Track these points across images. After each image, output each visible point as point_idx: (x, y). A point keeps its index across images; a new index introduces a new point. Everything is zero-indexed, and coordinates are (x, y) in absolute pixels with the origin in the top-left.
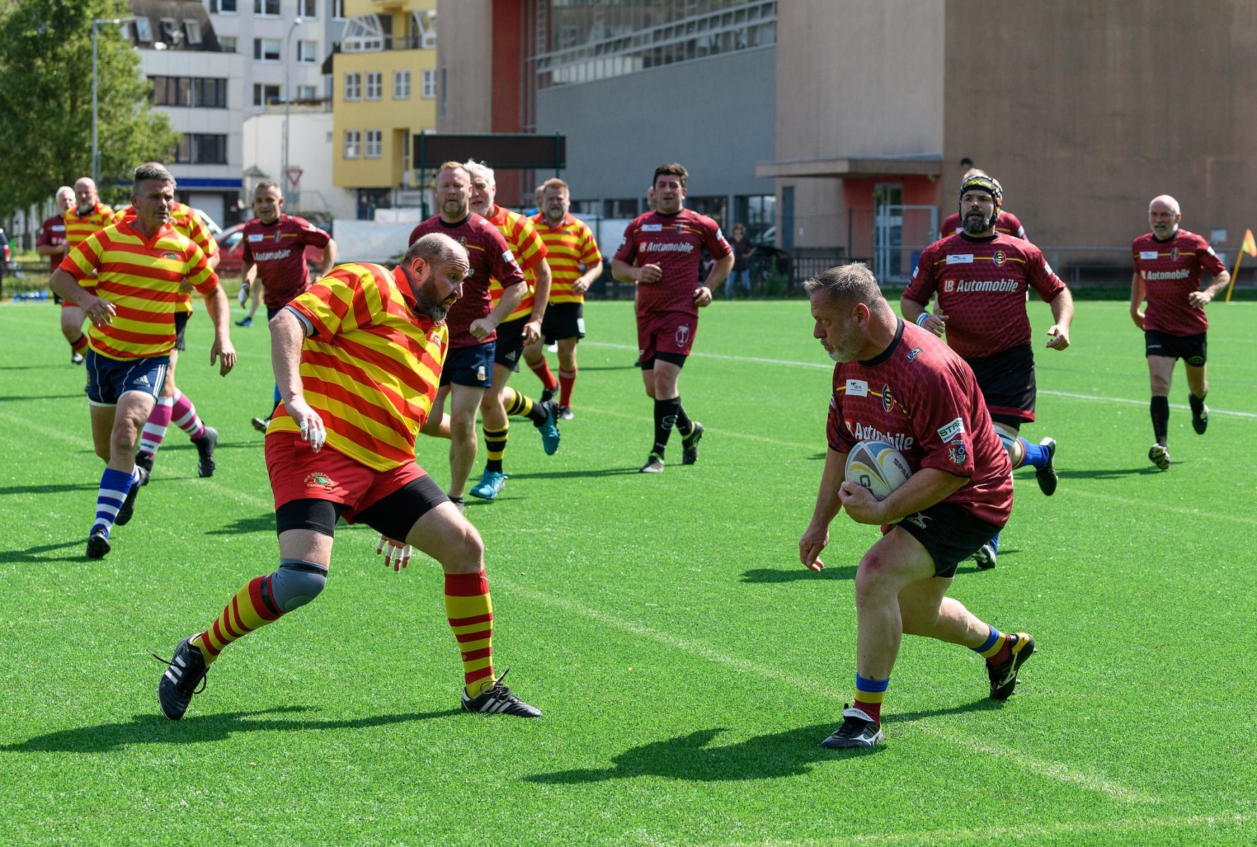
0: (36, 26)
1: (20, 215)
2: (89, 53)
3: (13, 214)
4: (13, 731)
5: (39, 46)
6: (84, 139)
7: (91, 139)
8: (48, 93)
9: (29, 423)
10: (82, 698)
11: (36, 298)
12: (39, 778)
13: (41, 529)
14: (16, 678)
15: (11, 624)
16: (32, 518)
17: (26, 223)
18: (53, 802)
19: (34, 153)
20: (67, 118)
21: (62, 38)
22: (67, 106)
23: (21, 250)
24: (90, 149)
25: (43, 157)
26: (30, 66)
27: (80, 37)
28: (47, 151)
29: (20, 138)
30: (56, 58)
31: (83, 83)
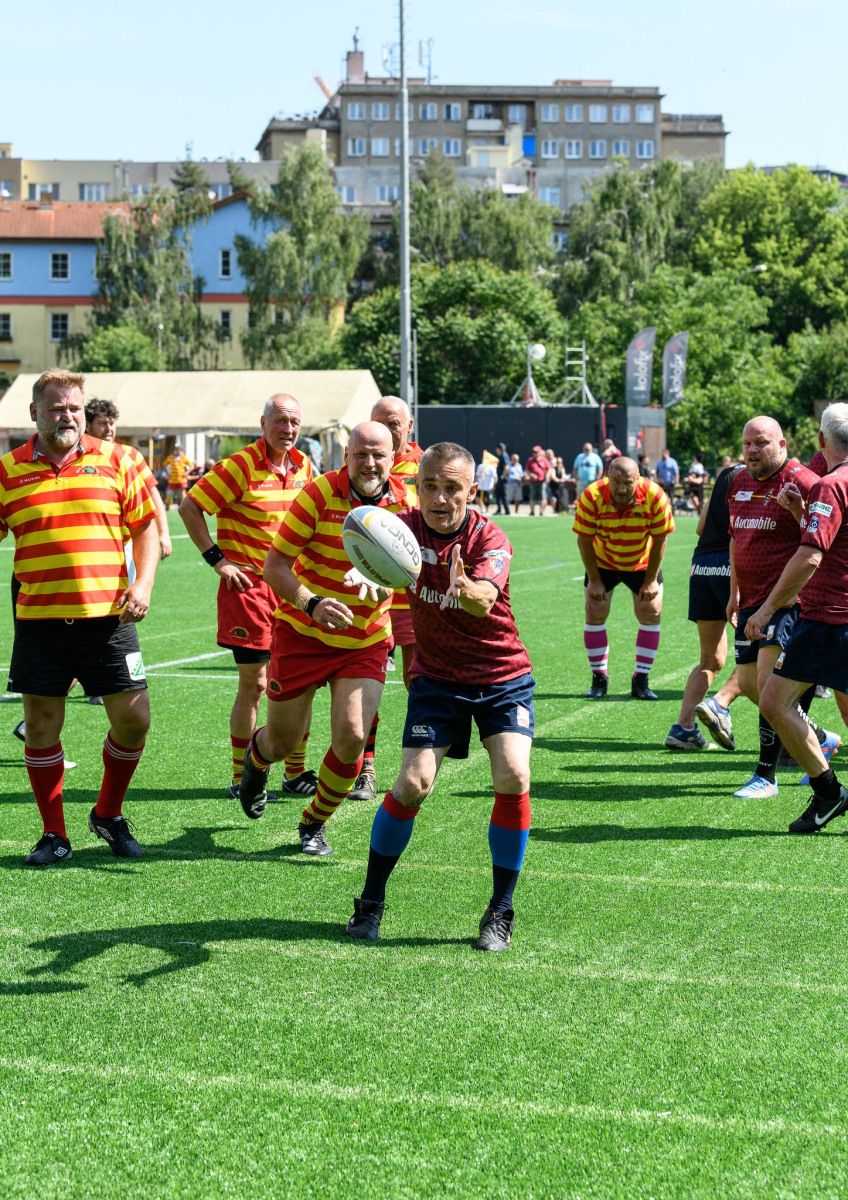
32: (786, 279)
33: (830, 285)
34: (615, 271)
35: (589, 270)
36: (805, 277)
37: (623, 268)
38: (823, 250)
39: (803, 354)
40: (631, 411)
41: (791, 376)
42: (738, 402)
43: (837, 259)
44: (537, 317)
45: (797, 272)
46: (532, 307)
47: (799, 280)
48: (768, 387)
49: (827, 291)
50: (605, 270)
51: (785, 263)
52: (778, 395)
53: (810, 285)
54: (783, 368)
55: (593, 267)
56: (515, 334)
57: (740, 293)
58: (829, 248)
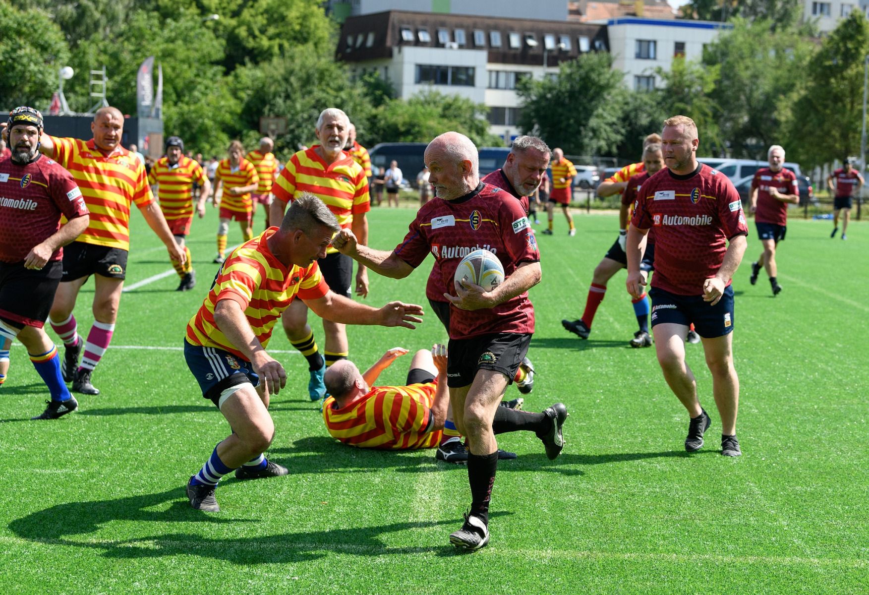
0: (832, 59)
1: (818, 170)
2: (863, 75)
3: (813, 169)
4: (818, 468)
5: (834, 71)
6: (857, 127)
7: (862, 126)
8: (837, 98)
9: (823, 291)
10: (857, 453)
11: (826, 219)
12: (833, 497)
13: (832, 353)
14: (818, 438)
15: (816, 407)
16: (826, 346)
17: (822, 174)
18: (841, 512)
19: (828, 133)
20: (848, 113)
21: (846, 66)
22: (849, 107)
23: (817, 190)
24: (861, 132)
25: (833, 137)
26: (828, 83)
27: (857, 66)
28: (836, 133)
29: (821, 124)
30: (843, 78)
31: (858, 93)
32: (225, 27)
33: (257, 33)
34: (97, 15)
35: (78, 13)
36: (240, 25)
37: (103, 12)
38: (252, 7)
39: (249, 83)
40: (141, 122)
41: (240, 99)
42: (201, 117)
43: (262, 14)
44: (50, 45)
45: (233, 22)
46: (46, 38)
47: (234, 28)
48: (223, 106)
49: (254, 37)
50: (89, 14)
51: (224, 14)
52: (232, 113)
53: (242, 32)
54: (234, 93)
55: (80, 11)
56: (33, 58)
57: (203, 34)
58: (256, 5)
